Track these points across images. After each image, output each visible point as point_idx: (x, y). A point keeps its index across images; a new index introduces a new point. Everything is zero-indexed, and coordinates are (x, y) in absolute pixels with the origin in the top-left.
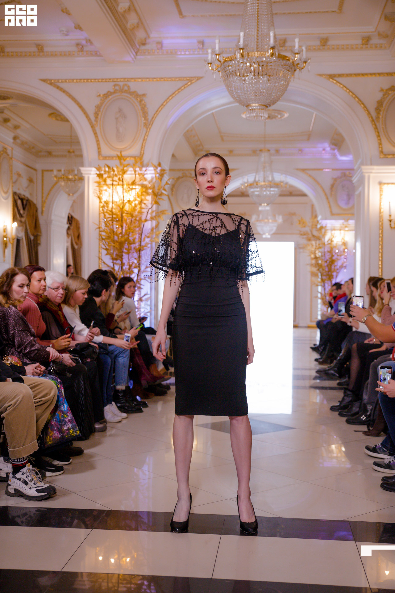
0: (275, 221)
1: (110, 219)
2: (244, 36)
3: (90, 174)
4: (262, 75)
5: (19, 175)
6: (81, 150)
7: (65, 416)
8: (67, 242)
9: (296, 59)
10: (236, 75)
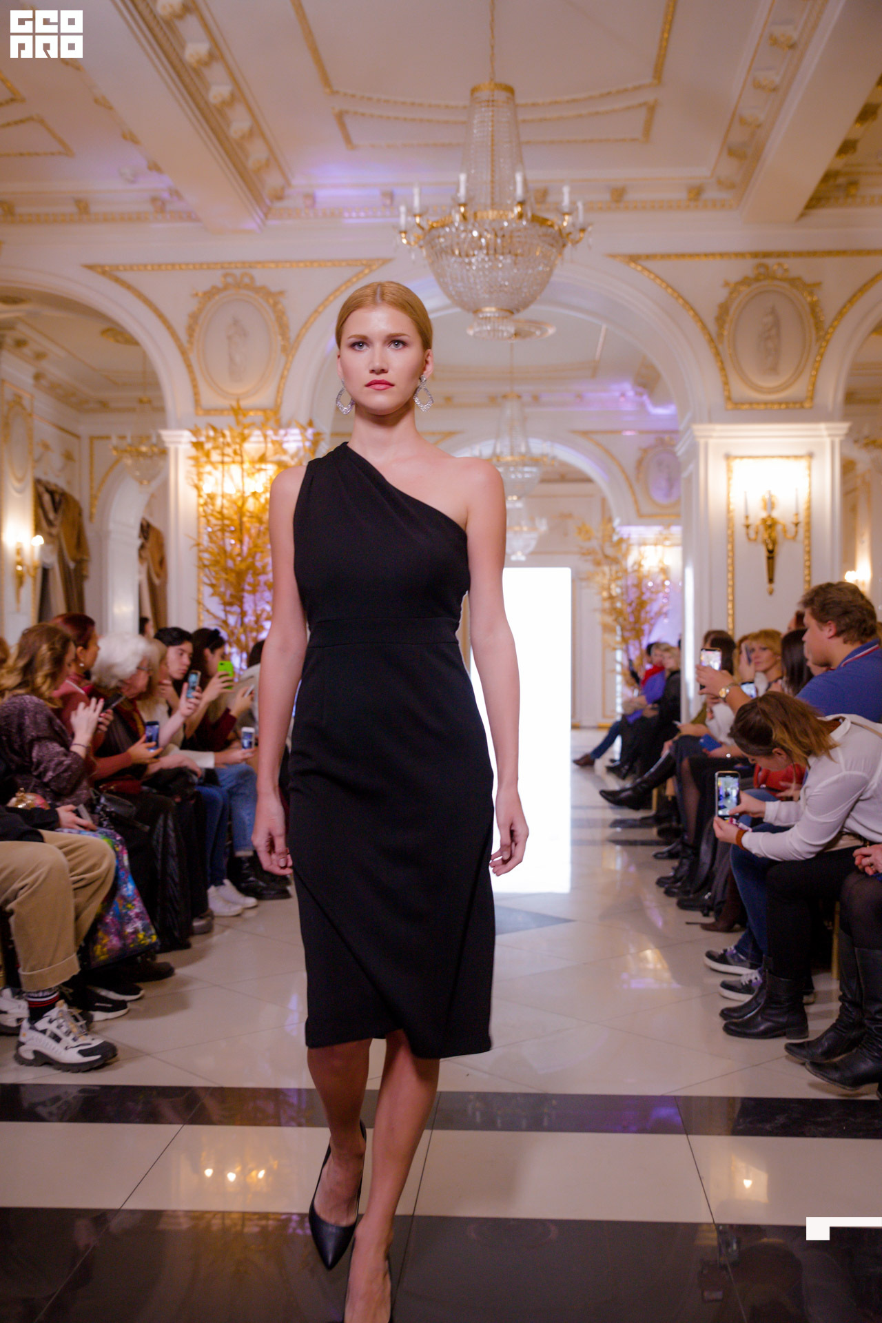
0: (533, 528)
1: (217, 528)
2: (468, 180)
3: (179, 443)
4: (503, 254)
5: (46, 447)
6: (161, 398)
7: (129, 906)
8: (140, 572)
9: (565, 224)
10: (453, 253)
